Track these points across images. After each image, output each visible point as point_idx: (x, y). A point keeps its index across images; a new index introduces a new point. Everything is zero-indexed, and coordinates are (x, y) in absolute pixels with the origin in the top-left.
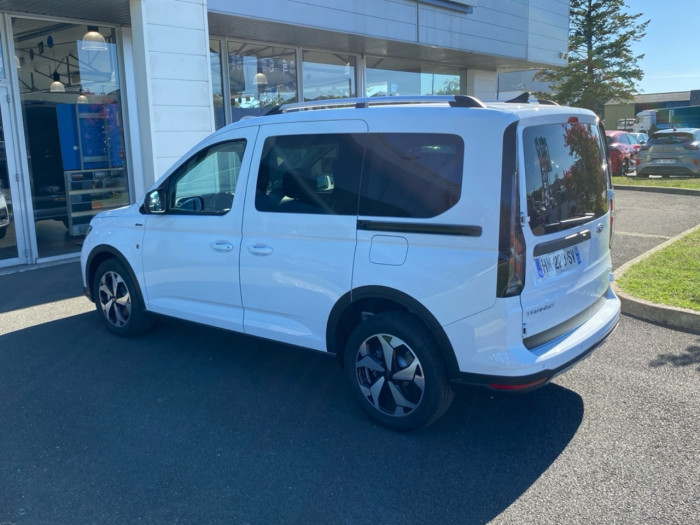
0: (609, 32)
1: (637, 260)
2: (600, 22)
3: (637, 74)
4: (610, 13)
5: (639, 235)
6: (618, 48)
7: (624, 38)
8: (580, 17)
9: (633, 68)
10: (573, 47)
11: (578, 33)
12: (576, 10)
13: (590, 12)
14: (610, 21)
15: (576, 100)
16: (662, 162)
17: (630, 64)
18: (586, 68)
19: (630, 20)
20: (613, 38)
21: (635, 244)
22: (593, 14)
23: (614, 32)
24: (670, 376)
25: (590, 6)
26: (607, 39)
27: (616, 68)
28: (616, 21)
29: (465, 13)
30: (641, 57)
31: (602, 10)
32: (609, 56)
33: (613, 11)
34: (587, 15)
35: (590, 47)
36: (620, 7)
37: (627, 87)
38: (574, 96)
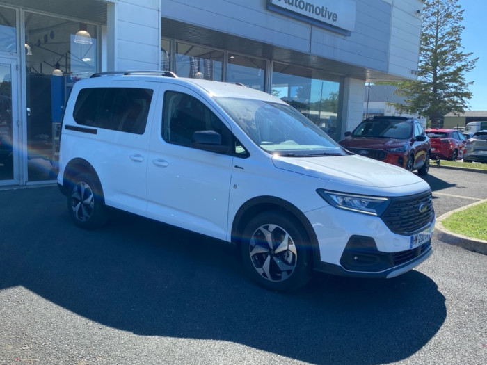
0: (449, 65)
1: (457, 210)
2: (443, 57)
3: (468, 95)
4: (450, 51)
5: (461, 197)
6: (455, 76)
7: (460, 69)
8: (428, 53)
9: (465, 91)
10: (422, 74)
11: (427, 64)
12: (426, 48)
13: (436, 50)
14: (450, 57)
15: (423, 110)
16: (482, 152)
17: (463, 87)
18: (432, 88)
19: (464, 57)
20: (452, 69)
21: (457, 202)
22: (438, 51)
23: (452, 65)
24: (475, 284)
25: (436, 46)
26: (448, 69)
27: (453, 90)
28: (454, 57)
29: (345, 35)
30: (472, 83)
31: (444, 49)
32: (449, 81)
33: (453, 50)
34: (434, 51)
35: (435, 74)
36: (458, 47)
37: (460, 103)
38: (422, 108)
